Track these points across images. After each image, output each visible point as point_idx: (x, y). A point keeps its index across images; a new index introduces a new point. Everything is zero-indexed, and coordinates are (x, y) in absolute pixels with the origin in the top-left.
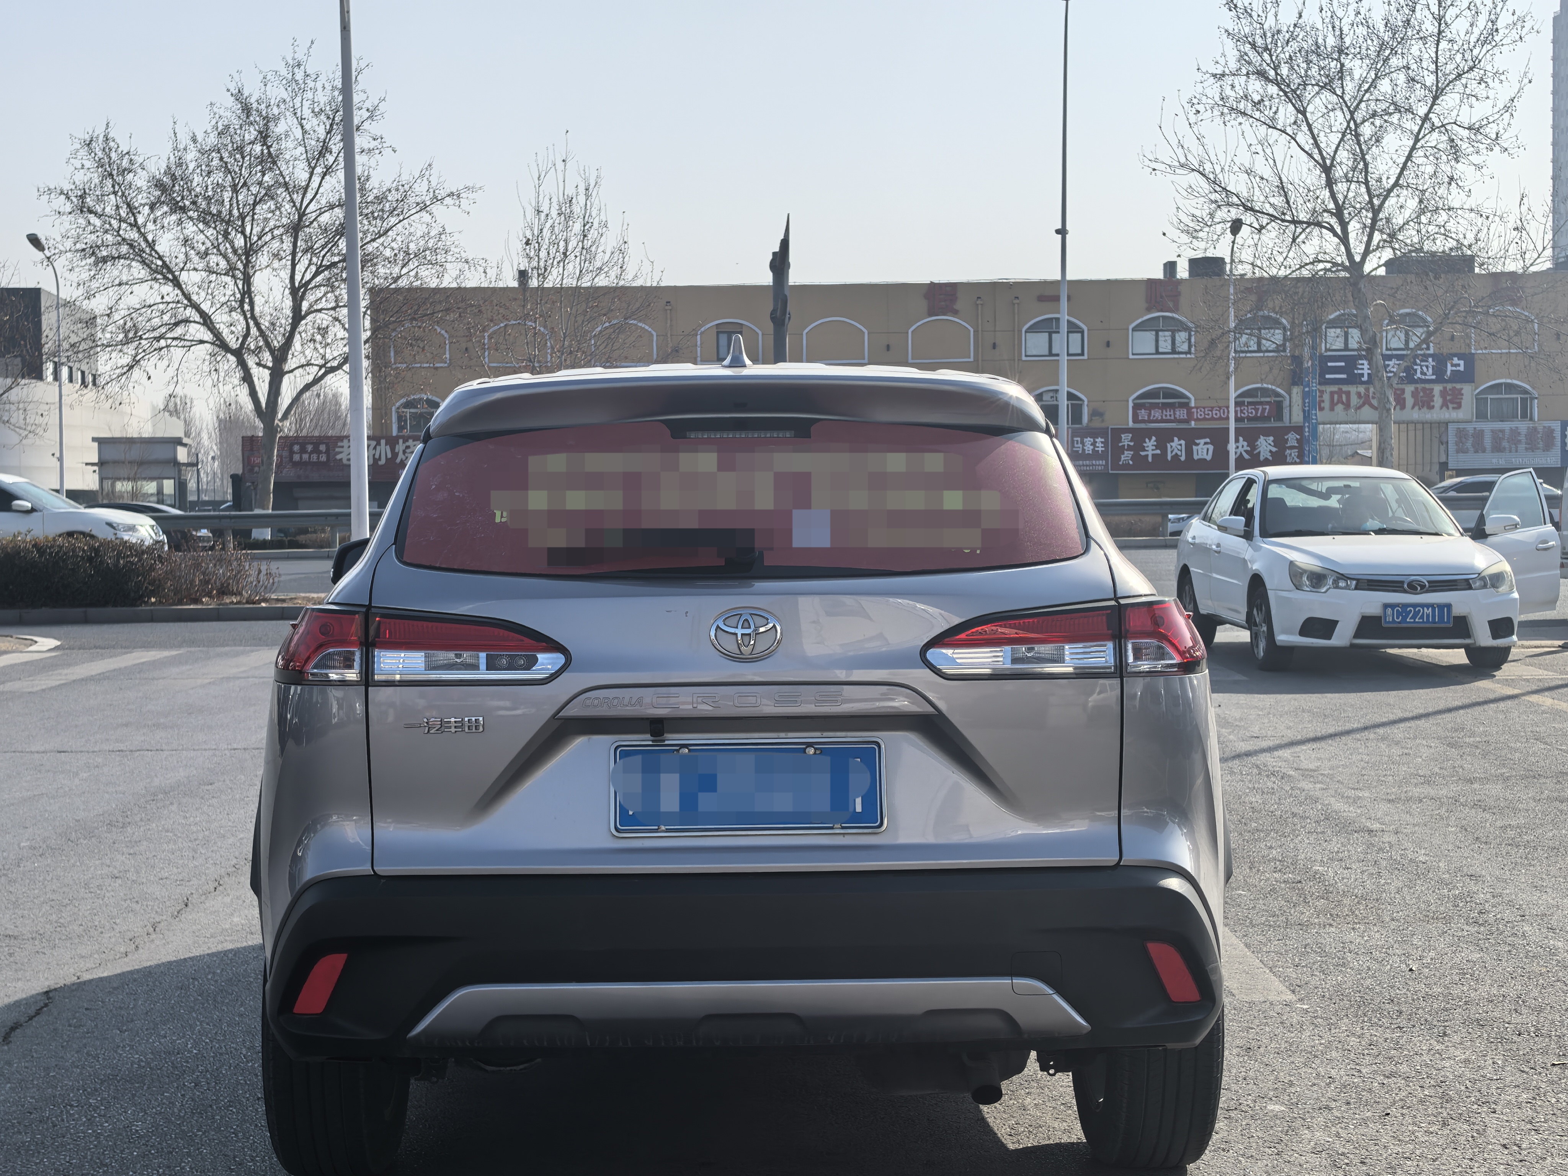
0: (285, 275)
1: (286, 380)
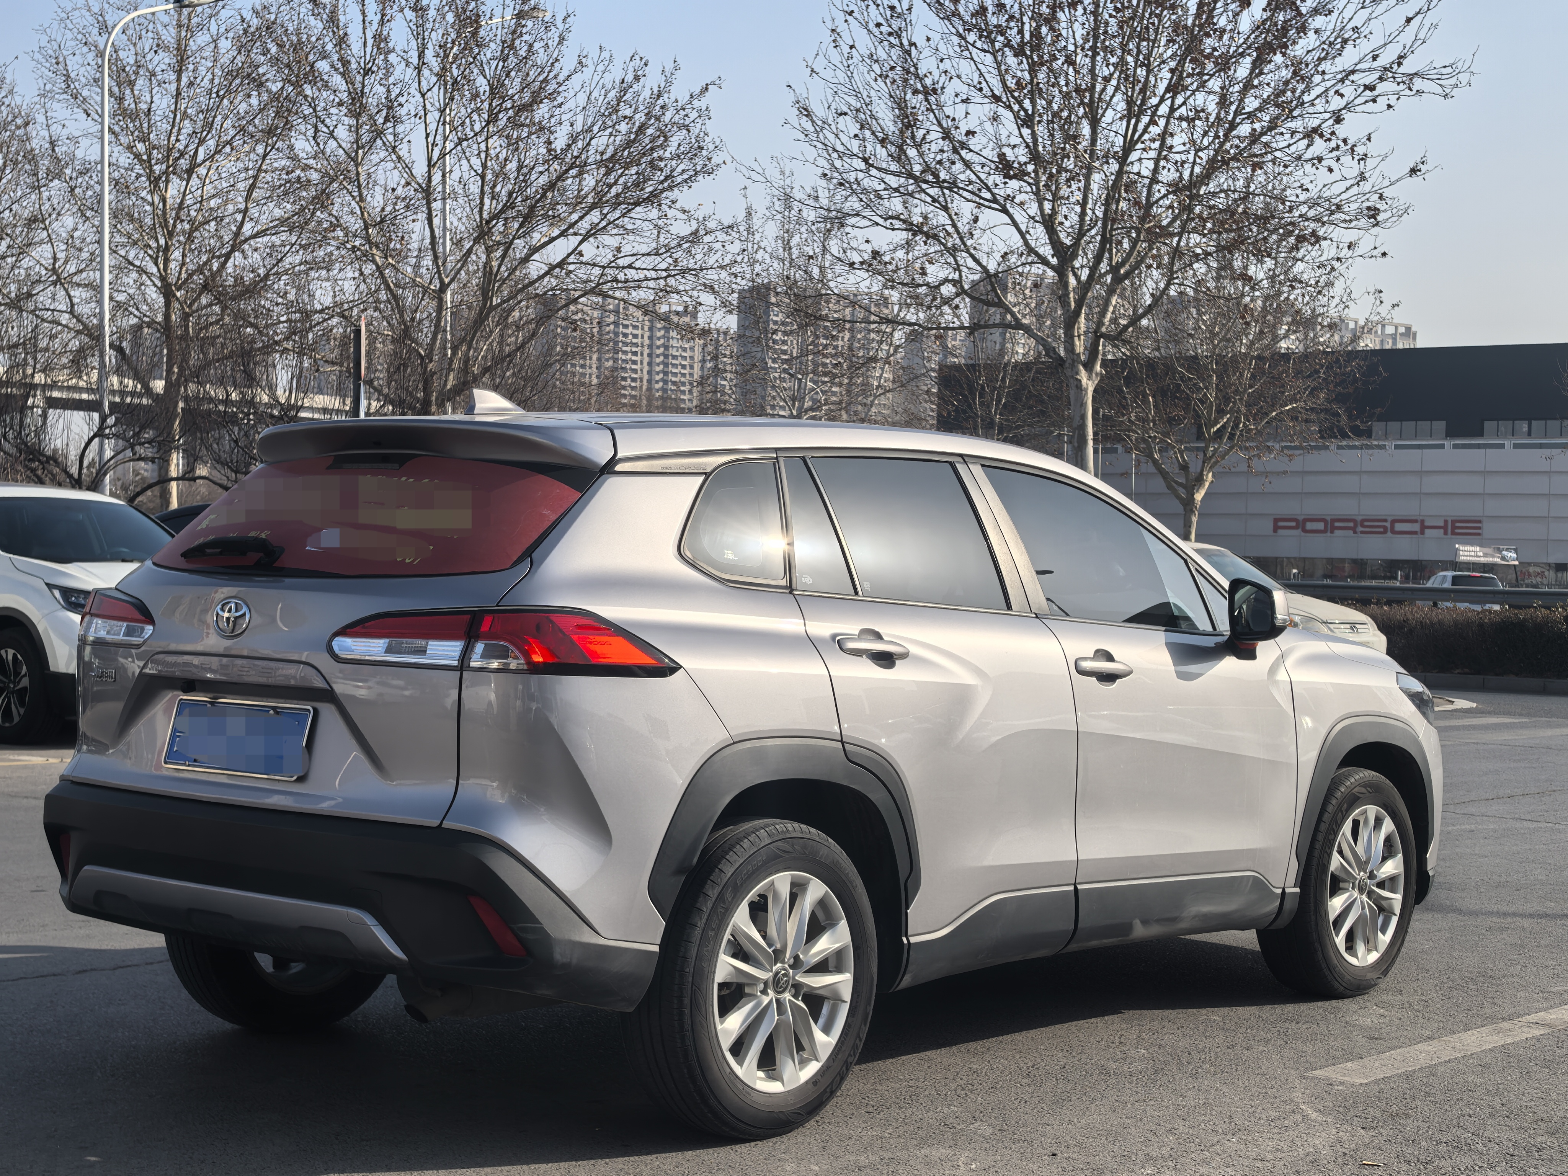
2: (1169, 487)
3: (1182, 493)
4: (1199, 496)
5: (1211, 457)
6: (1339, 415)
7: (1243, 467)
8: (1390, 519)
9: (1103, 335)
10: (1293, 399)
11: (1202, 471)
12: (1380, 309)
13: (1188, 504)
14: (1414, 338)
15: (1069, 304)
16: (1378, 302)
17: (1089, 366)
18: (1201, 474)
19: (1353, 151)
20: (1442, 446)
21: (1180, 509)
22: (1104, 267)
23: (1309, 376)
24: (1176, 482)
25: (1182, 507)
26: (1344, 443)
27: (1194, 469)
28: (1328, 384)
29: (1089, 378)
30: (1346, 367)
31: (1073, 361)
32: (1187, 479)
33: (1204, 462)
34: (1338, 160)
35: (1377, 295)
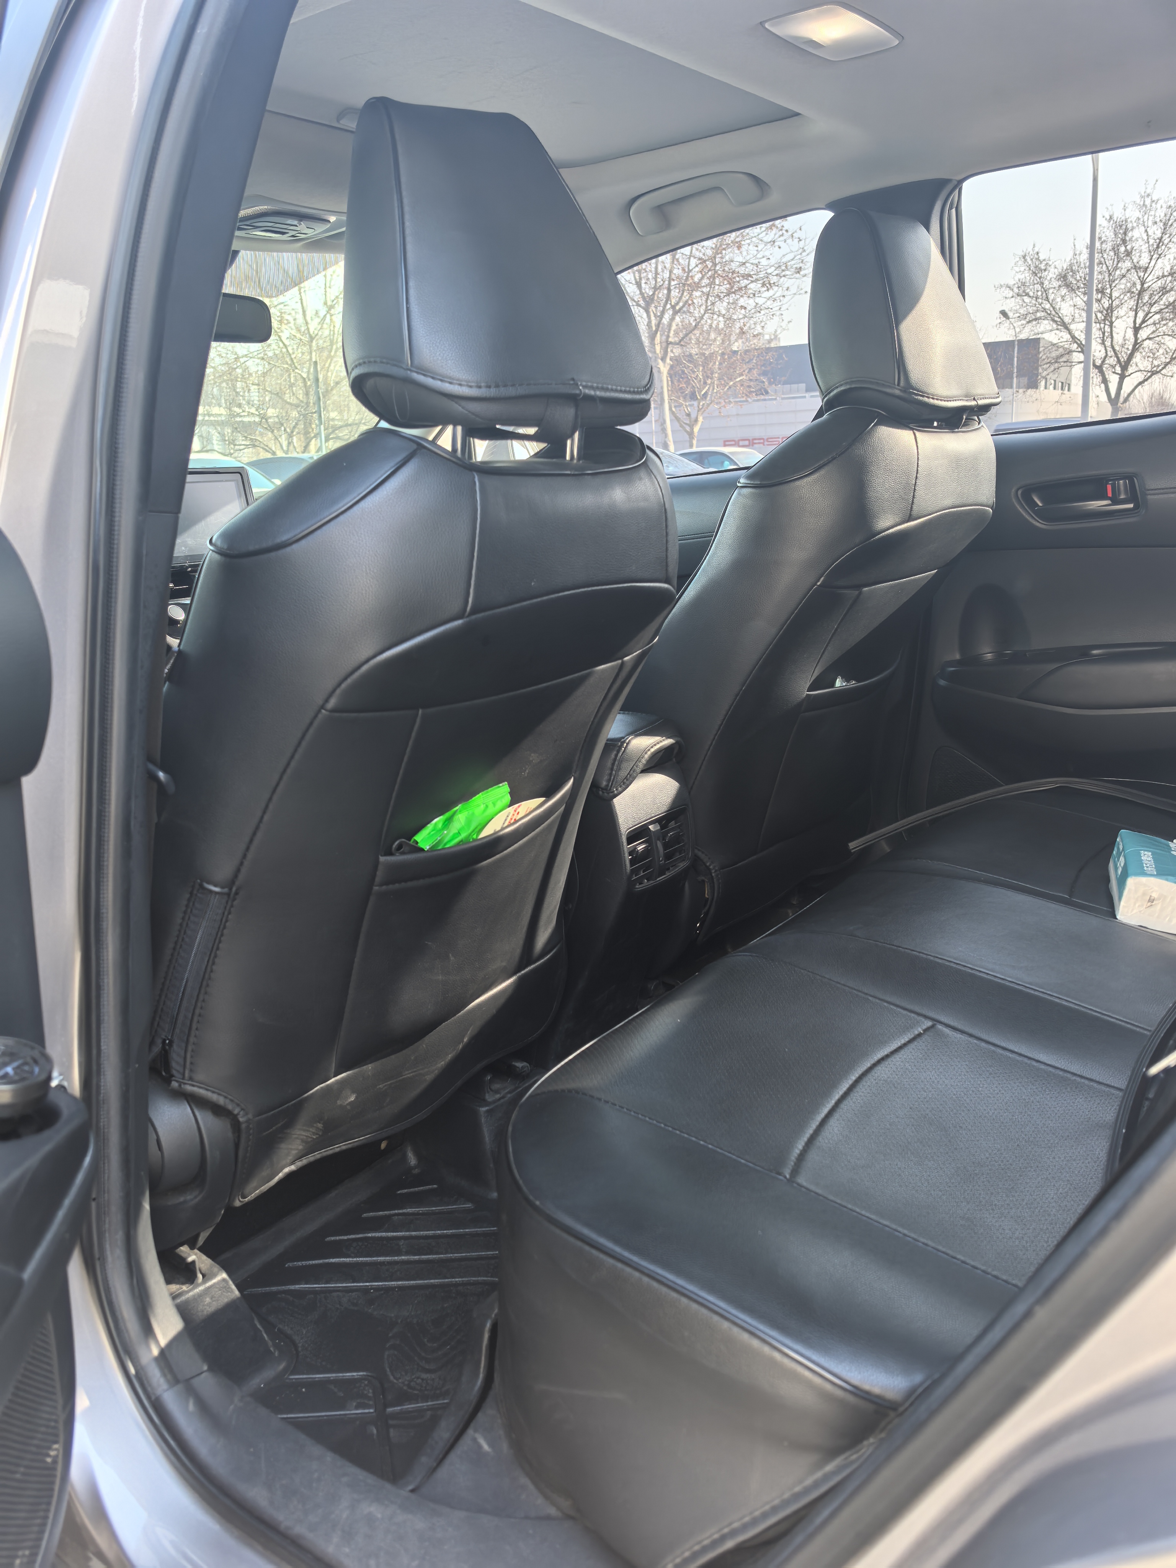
0: (1132, 319)
1: (1126, 380)
2: (681, 426)
3: (688, 429)
4: (696, 429)
5: (701, 409)
6: (764, 382)
7: (717, 413)
8: (781, 437)
9: (671, 343)
10: (741, 375)
11: (697, 416)
12: (782, 324)
13: (691, 434)
14: (779, 341)
15: (652, 327)
16: (781, 320)
17: (663, 359)
18: (697, 418)
19: (792, 236)
20: (805, 397)
21: (687, 437)
22: (668, 306)
23: (748, 362)
24: (684, 423)
25: (688, 436)
26: (767, 398)
27: (693, 416)
28: (757, 365)
29: (664, 366)
30: (766, 356)
31: (656, 357)
32: (690, 421)
33: (698, 411)
34: (785, 241)
35: (780, 317)
